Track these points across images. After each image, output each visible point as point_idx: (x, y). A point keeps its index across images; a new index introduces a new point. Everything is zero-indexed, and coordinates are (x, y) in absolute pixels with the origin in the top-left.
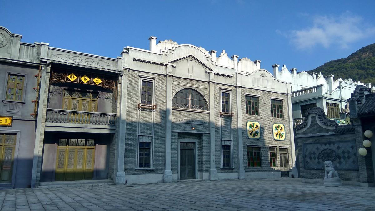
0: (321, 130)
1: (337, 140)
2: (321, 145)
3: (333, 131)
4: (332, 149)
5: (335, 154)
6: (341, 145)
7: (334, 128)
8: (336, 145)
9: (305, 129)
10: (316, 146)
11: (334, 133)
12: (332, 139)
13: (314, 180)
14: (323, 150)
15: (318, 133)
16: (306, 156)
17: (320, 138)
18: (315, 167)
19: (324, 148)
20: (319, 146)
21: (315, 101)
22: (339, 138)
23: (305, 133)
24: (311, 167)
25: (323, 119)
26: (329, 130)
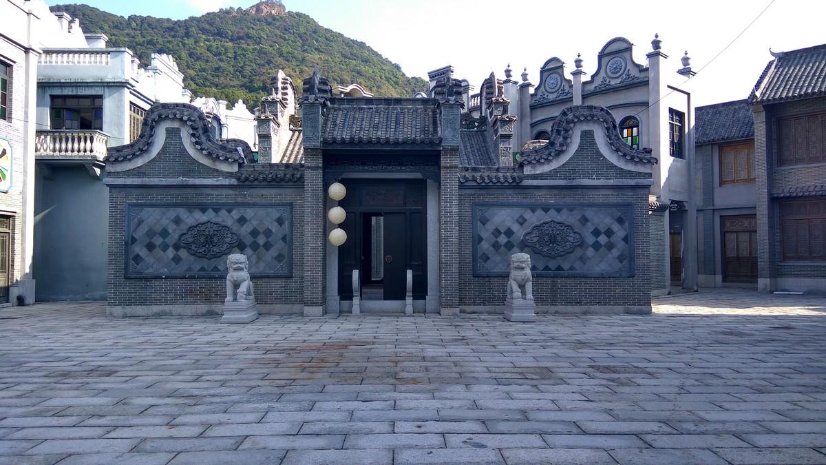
0: (194, 168)
1: (239, 200)
2: (190, 212)
3: (230, 175)
4: (223, 224)
5: (230, 235)
6: (249, 213)
7: (235, 169)
8: (236, 214)
9: (139, 162)
10: (172, 213)
11: (234, 182)
12: (226, 196)
13: (155, 309)
14: (195, 225)
15: (184, 176)
16: (134, 240)
17: (189, 190)
18: (161, 271)
19: (197, 221)
20: (183, 213)
21: (98, 89)
22: (245, 195)
23: (138, 172)
24: (150, 270)
25: (203, 139)
26: (219, 173)
